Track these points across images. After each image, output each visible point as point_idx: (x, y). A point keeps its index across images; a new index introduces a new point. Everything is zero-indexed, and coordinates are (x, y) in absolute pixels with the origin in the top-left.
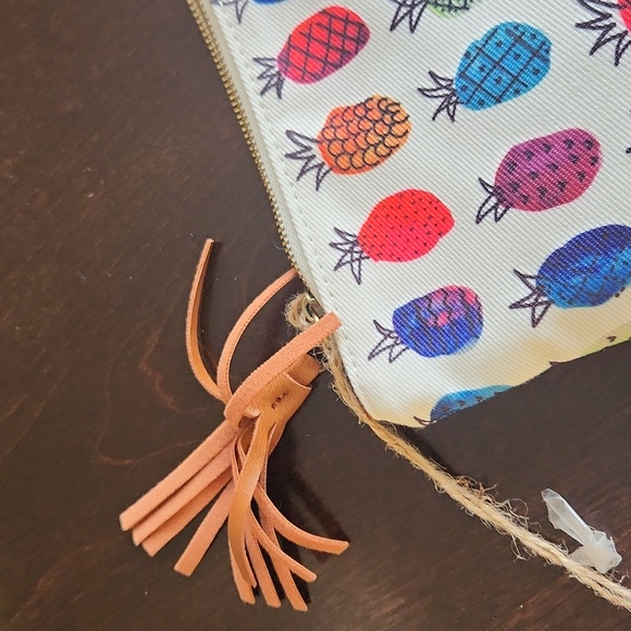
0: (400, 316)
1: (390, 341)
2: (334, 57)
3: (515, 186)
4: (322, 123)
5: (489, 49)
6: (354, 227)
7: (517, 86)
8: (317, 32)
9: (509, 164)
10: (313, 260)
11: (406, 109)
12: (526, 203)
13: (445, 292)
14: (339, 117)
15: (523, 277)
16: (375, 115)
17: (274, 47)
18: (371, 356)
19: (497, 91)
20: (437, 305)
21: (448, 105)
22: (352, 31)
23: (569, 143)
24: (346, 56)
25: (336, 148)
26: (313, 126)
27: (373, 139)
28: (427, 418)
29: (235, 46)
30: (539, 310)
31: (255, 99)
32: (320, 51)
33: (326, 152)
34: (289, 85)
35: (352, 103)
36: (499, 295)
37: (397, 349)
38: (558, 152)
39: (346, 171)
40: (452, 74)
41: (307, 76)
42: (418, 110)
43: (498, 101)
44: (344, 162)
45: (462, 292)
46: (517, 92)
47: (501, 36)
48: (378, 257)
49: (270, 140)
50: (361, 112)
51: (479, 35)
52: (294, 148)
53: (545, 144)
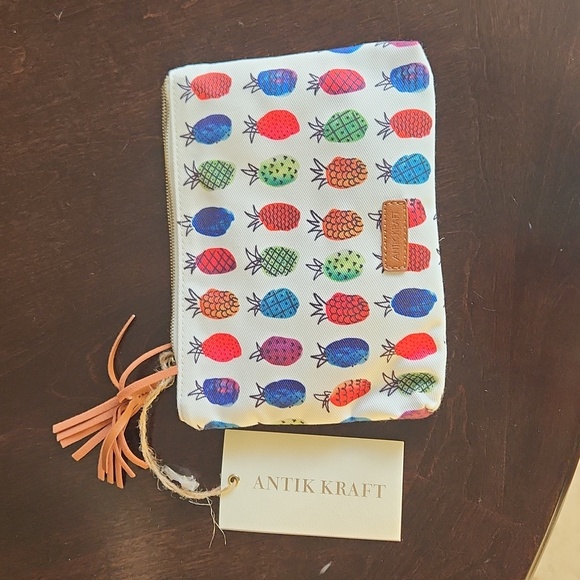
0: (207, 382)
1: (199, 391)
2: (219, 268)
3: (268, 352)
4: (205, 292)
5: (278, 295)
6: (202, 339)
7: (282, 315)
8: (216, 254)
9: (269, 342)
10: (180, 346)
11: (240, 302)
12: (270, 360)
13: (228, 380)
14: (212, 293)
15: (259, 387)
16: (227, 299)
17: (197, 252)
18: (189, 395)
19: (275, 313)
20: (223, 384)
21: (255, 309)
22: (230, 262)
23: (293, 345)
24: (224, 270)
25: (207, 305)
26: (201, 292)
27: (222, 308)
28: (203, 427)
29: (180, 244)
30: (260, 401)
31: (181, 269)
32: (215, 263)
33: (202, 305)
34: (197, 269)
35: (220, 290)
36: (248, 390)
37: (201, 395)
38: (288, 345)
39: (207, 315)
40: (261, 298)
41: (205, 270)
42: (244, 305)
43: (274, 316)
44: (208, 311)
45: (235, 383)
46: (281, 317)
47: (283, 293)
48: (207, 355)
49: (181, 289)
50: (222, 295)
51: (276, 289)
52: (190, 297)
53: (284, 341)
